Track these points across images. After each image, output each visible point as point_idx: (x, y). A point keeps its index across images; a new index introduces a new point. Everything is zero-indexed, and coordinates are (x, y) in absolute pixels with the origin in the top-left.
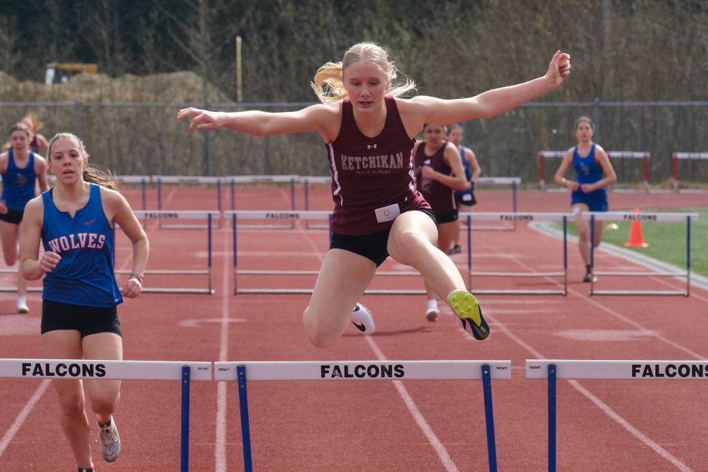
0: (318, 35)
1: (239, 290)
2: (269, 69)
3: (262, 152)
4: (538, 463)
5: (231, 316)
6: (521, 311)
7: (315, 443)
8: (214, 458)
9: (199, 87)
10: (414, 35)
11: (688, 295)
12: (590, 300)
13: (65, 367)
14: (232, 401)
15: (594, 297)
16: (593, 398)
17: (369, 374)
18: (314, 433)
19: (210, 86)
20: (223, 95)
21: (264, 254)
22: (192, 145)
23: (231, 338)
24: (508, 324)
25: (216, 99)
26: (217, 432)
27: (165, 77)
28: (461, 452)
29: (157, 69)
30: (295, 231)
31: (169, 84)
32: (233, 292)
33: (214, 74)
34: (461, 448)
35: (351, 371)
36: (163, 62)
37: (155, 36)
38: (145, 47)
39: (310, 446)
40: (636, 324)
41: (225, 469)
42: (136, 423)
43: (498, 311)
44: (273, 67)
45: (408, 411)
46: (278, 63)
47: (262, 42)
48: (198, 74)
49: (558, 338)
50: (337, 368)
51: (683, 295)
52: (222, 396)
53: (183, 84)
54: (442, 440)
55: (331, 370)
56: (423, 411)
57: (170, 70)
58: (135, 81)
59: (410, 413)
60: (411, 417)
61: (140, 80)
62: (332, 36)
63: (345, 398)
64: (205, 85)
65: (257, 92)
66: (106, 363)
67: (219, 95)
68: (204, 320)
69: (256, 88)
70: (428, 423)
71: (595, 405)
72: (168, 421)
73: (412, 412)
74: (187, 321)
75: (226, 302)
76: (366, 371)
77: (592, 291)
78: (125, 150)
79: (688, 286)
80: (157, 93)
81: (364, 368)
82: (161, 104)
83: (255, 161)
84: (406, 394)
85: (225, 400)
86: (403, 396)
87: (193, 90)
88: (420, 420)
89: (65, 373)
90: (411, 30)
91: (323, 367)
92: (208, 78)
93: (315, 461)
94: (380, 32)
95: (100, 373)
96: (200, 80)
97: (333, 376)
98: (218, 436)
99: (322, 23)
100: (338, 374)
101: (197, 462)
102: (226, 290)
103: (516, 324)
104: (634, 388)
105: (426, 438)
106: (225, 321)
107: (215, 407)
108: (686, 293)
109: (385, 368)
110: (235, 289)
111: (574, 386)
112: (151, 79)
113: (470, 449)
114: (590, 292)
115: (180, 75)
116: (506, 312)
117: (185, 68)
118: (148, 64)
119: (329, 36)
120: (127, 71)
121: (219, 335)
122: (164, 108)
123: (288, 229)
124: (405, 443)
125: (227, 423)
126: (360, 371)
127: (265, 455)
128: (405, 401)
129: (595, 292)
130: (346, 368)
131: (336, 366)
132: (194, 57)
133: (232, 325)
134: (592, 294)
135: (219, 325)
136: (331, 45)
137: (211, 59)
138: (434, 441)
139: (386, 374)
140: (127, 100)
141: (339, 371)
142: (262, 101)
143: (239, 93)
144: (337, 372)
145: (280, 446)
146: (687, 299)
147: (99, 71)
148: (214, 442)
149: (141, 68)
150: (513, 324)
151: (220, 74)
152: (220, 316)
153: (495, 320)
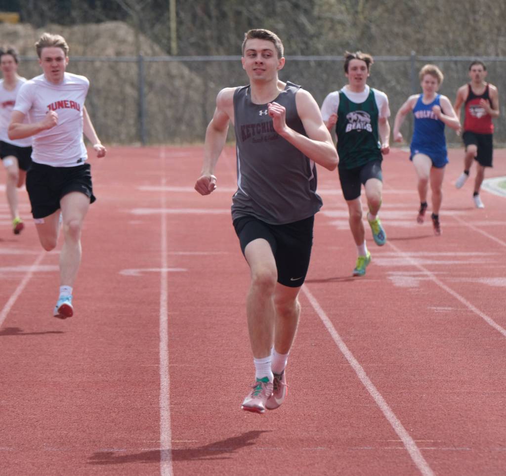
2: (206, 18)
3: (199, 109)
4: (443, 378)
5: (169, 266)
6: (451, 262)
7: (248, 365)
8: (159, 375)
9: (130, 38)
14: (173, 334)
18: (247, 357)
19: (142, 38)
20: (157, 48)
22: (123, 100)
23: (170, 284)
24: (436, 273)
25: (149, 52)
26: (161, 357)
27: (93, 28)
28: (377, 371)
29: (86, 18)
31: (98, 36)
33: (147, 25)
34: (377, 368)
36: (91, 13)
39: (243, 367)
41: (169, 382)
42: (87, 350)
43: (429, 262)
44: (210, 17)
45: (333, 341)
46: (214, 12)
49: (482, 285)
52: (164, 330)
53: (113, 36)
54: (360, 362)
56: (345, 341)
57: (99, 21)
59: (334, 342)
60: (336, 346)
64: (136, 36)
65: (192, 44)
68: (144, 270)
69: (193, 40)
70: (349, 350)
72: (116, 349)
73: (336, 342)
74: (128, 271)
80: (86, 45)
82: (89, 56)
83: (192, 118)
84: (333, 328)
85: (167, 333)
86: (329, 330)
87: (123, 41)
88: (343, 348)
92: (140, 28)
93: (247, 377)
96: (131, 31)
98: (161, 360)
101: (144, 378)
103: (445, 273)
105: (347, 360)
106: (164, 270)
107: (158, 338)
111: (489, 322)
112: (78, 29)
113: (385, 368)
115: (109, 26)
116: (437, 262)
117: (115, 19)
118: (75, 14)
120: (53, 21)
121: (159, 282)
122: (92, 62)
124: (328, 364)
125: (169, 350)
127: (204, 373)
128: (332, 334)
132: (124, 7)
133: (170, 274)
135: (158, 274)
137: (143, 9)
138: (354, 363)
142: (199, 54)
143: (174, 45)
145: (217, 367)
147: (21, 20)
148: (159, 364)
149: (68, 18)
150: (442, 273)
151: (153, 26)
152: (160, 266)
153: (425, 270)
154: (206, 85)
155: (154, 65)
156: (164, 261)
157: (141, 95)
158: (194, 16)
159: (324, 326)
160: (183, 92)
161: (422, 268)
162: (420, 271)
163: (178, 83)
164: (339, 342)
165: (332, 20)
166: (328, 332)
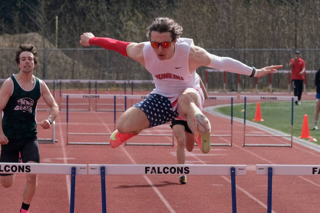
0: (98, 15)
1: (69, 143)
2: (74, 31)
3: (70, 73)
5: (67, 157)
9: (40, 40)
10: (144, 15)
11: (291, 147)
12: (243, 149)
13: (9, 167)
15: (245, 147)
16: (259, 202)
17: (171, 172)
19: (45, 40)
21: (78, 124)
24: (206, 161)
25: (49, 46)
27: (23, 35)
29: (21, 31)
30: (90, 112)
31: (26, 39)
32: (66, 144)
33: (48, 34)
35: (161, 170)
36: (23, 28)
37: (19, 15)
38: (15, 20)
40: (270, 162)
45: (167, 208)
47: (71, 18)
48: (40, 34)
50: (154, 168)
51: (289, 146)
53: (32, 39)
55: (150, 169)
57: (26, 32)
58: (9, 37)
61: (12, 37)
62: (104, 15)
63: (134, 201)
64: (43, 40)
65: (68, 43)
66: (31, 165)
67: (50, 44)
68: (54, 159)
71: (261, 206)
74: (46, 159)
75: (64, 149)
76: (169, 170)
77: (244, 144)
78: (5, 72)
79: (292, 142)
81: (168, 169)
83: (67, 77)
84: (164, 199)
87: (37, 41)
89: (9, 170)
90: (142, 13)
91: (146, 168)
92: (45, 36)
94: (127, 13)
95: (28, 170)
96: (41, 37)
97: (152, 173)
99: (100, 9)
100: (154, 172)
102: (63, 143)
104: (278, 196)
106: (65, 159)
108: (290, 146)
109: (179, 169)
110: (67, 143)
112: (17, 36)
114: (243, 145)
115: (30, 34)
117: (33, 31)
118: (16, 28)
119: (103, 16)
120: (6, 32)
123: (87, 111)
126: (166, 170)
128: (165, 203)
129: (245, 145)
130: (159, 168)
131: (153, 167)
133: (69, 161)
134: (244, 146)
135: (62, 161)
136: (105, 20)
137: (46, 27)
139: (179, 172)
140: (6, 47)
141: (155, 170)
144: (153, 170)
146: (291, 148)
149: (13, 31)
150: (209, 162)
151: (51, 35)
152: (63, 157)
153: (199, 159)
154: (73, 61)
155: (51, 53)
156: (64, 154)
157: (44, 66)
158: (69, 30)
159: (159, 198)
160: (63, 64)
161: (198, 158)
162: (197, 160)
163: (61, 61)
164: (170, 209)
165: (131, 32)
166: (162, 201)
